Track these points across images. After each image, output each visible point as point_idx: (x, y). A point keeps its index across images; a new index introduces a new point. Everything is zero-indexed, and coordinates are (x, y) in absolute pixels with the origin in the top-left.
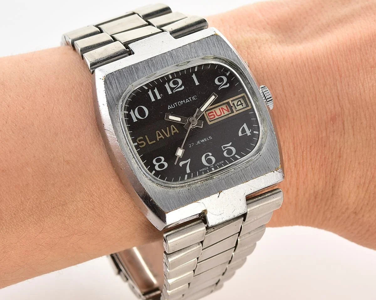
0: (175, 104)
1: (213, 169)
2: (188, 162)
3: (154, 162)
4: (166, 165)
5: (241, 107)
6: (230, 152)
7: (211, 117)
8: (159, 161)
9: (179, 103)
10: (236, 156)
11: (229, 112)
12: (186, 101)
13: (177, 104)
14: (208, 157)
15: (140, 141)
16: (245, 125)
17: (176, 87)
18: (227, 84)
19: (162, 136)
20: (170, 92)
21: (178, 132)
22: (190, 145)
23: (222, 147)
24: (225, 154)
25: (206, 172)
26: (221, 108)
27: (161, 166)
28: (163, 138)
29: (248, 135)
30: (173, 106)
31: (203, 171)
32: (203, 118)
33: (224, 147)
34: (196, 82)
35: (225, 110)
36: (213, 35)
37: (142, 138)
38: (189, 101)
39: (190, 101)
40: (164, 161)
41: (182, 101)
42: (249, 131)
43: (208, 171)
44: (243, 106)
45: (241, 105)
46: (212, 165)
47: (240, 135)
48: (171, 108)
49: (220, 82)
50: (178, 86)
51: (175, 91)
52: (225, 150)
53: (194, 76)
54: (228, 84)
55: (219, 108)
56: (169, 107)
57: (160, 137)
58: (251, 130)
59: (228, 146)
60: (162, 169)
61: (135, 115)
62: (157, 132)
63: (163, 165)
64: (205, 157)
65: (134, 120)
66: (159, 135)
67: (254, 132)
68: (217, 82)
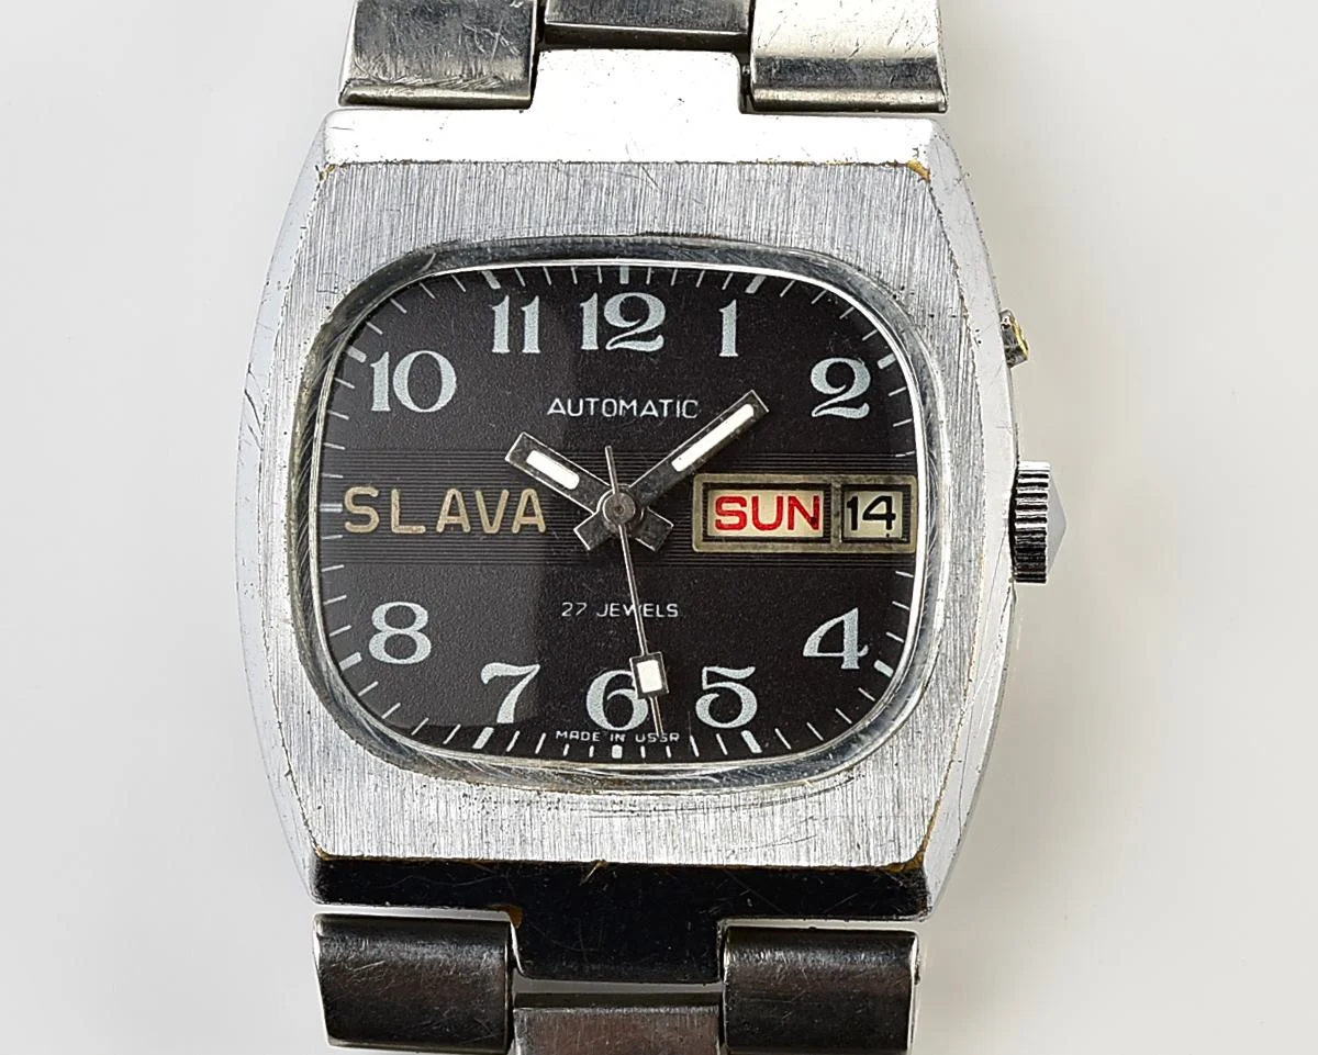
0: (587, 405)
1: (617, 752)
2: (522, 677)
3: (379, 615)
4: (424, 648)
5: (877, 529)
6: (727, 705)
7: (726, 520)
8: (400, 618)
9: (610, 405)
10: (747, 735)
11: (816, 528)
12: (639, 410)
13: (598, 406)
14: (622, 692)
15: (357, 499)
16: (850, 619)
17: (625, 330)
18: (858, 407)
19: (463, 519)
20: (590, 343)
21: (542, 528)
22: (568, 606)
23: (705, 670)
24: (702, 708)
25: (579, 753)
26: (790, 498)
28: (467, 528)
29: (843, 667)
30: (575, 410)
31: (568, 741)
33: (713, 677)
34: (724, 342)
35: (805, 514)
36: (896, 164)
37: (375, 493)
38: (655, 412)
39: (661, 412)
40: (420, 631)
41: (622, 403)
42: (860, 650)
43: (592, 749)
44: (889, 527)
45: (885, 522)
46: (620, 733)
47: (807, 652)
48: (563, 411)
49: (834, 386)
50: (639, 330)
51: (616, 346)
52: (710, 691)
53: (729, 314)
54: (866, 407)
55: (780, 493)
56: (557, 407)
57: (454, 520)
58: (866, 649)
59: (730, 680)
60: (395, 661)
61: (390, 384)
62: (451, 492)
63: (407, 646)
64: (610, 682)
65: (376, 400)
66: (453, 511)
67: (879, 665)
68: (818, 378)
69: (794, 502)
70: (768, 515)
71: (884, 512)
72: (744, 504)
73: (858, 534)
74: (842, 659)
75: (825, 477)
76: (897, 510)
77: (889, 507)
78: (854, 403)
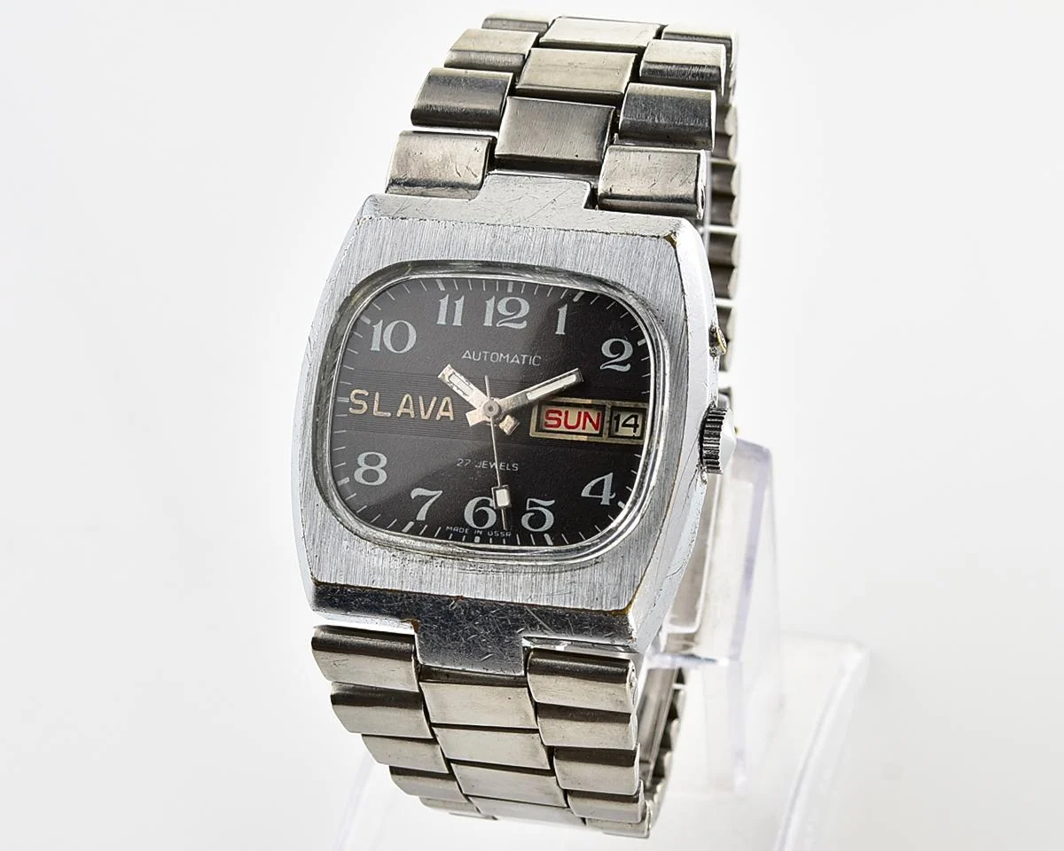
0: (483, 355)
1: (477, 539)
2: (432, 497)
3: (361, 459)
4: (383, 477)
5: (629, 432)
6: (538, 519)
7: (550, 422)
8: (372, 461)
9: (495, 356)
10: (547, 536)
11: (596, 429)
12: (510, 360)
13: (488, 356)
14: (484, 508)
15: (357, 396)
16: (608, 478)
17: (507, 317)
18: (625, 365)
19: (411, 411)
20: (488, 322)
21: (452, 419)
22: (461, 461)
23: (529, 500)
24: (525, 520)
25: (457, 537)
26: (585, 413)
27: (371, 475)
28: (413, 416)
29: (602, 503)
30: (477, 357)
31: (452, 532)
33: (533, 504)
34: (558, 326)
36: (658, 237)
37: (367, 394)
38: (518, 361)
39: (521, 361)
40: (382, 468)
41: (502, 355)
42: (611, 495)
43: (464, 537)
44: (635, 432)
45: (632, 429)
46: (480, 530)
47: (583, 495)
48: (470, 357)
49: (614, 354)
50: (515, 317)
51: (502, 325)
52: (530, 511)
53: (563, 311)
54: (629, 365)
55: (580, 409)
56: (467, 355)
57: (406, 411)
58: (614, 495)
59: (542, 506)
60: (367, 483)
61: (382, 336)
62: (406, 396)
63: (375, 476)
64: (478, 503)
65: (374, 345)
66: (407, 406)
67: (620, 504)
68: (606, 349)
69: (587, 415)
70: (572, 421)
71: (633, 423)
72: (560, 415)
73: (617, 434)
74: (601, 499)
75: (604, 401)
76: (639, 423)
77: (636, 421)
78: (623, 363)
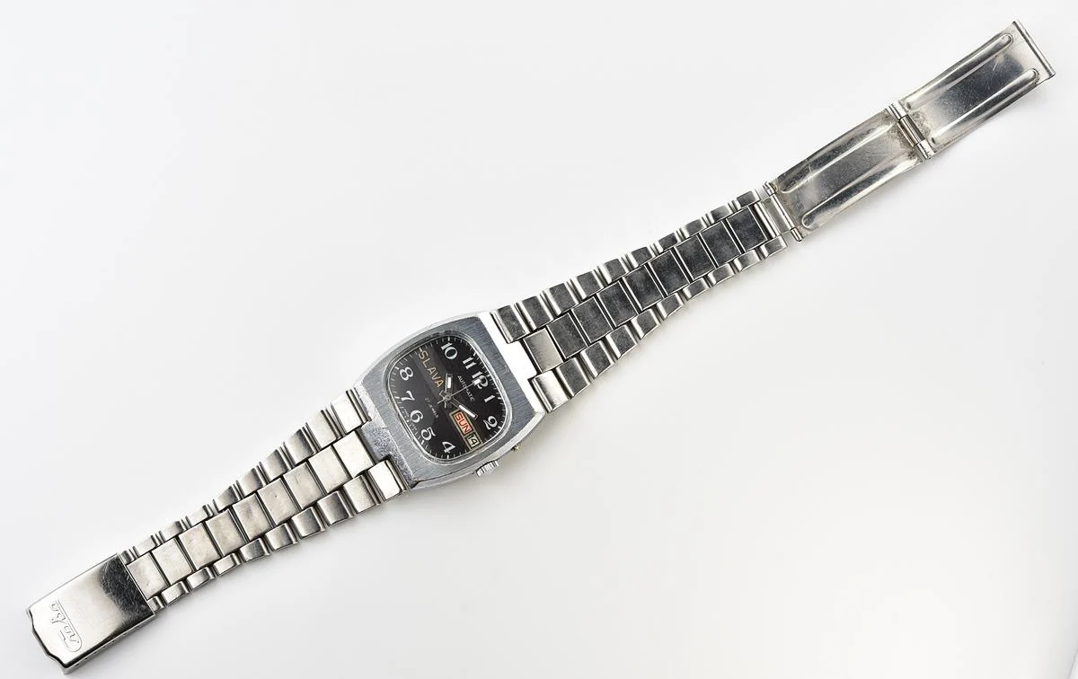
0: (462, 382)
1: (407, 421)
2: (411, 398)
3: (407, 368)
4: (406, 379)
6: (426, 435)
8: (409, 372)
9: (465, 386)
10: (423, 441)
11: (465, 432)
12: (467, 391)
13: (463, 384)
14: (418, 416)
15: (425, 353)
16: (453, 447)
19: (432, 373)
20: (474, 376)
21: (438, 387)
22: (427, 399)
23: (430, 427)
24: (424, 431)
25: (404, 414)
27: (404, 375)
28: (430, 374)
29: (444, 450)
30: (460, 380)
31: (405, 412)
32: (453, 408)
33: (429, 429)
34: (487, 399)
35: (466, 429)
37: (427, 356)
39: (469, 396)
40: (409, 377)
43: (405, 416)
45: (472, 443)
46: (411, 420)
47: (443, 443)
49: (490, 421)
52: (427, 430)
53: (493, 397)
54: (490, 428)
55: (467, 423)
56: (459, 377)
57: (431, 371)
58: (450, 452)
59: (431, 433)
60: (401, 375)
61: (447, 347)
62: (435, 368)
64: (419, 413)
65: (443, 346)
67: (448, 456)
68: (490, 418)
69: (467, 427)
70: (462, 423)
71: (474, 442)
72: (462, 418)
73: (468, 439)
74: (446, 449)
75: (475, 429)
76: (476, 444)
78: (489, 426)
